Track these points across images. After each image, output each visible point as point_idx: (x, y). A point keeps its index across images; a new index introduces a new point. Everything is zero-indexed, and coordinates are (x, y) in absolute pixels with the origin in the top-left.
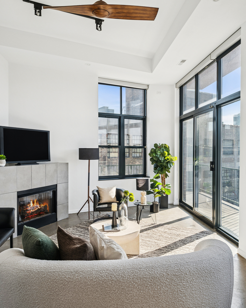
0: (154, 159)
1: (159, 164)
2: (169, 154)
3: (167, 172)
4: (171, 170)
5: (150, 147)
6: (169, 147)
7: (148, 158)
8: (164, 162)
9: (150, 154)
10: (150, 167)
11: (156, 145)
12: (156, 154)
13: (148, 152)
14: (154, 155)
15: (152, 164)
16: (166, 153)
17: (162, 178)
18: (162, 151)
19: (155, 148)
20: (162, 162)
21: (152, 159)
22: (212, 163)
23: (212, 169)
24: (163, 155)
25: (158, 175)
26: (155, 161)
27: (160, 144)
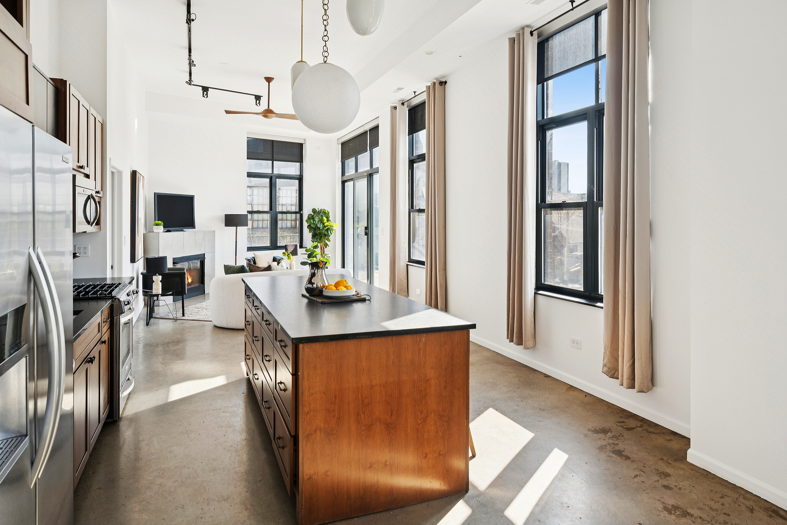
0: (312, 226)
1: (318, 232)
2: (328, 221)
3: (326, 241)
4: (331, 238)
5: (307, 212)
6: (328, 212)
7: (305, 225)
8: (323, 229)
9: (307, 221)
10: (307, 235)
11: (314, 211)
12: (314, 220)
13: (305, 218)
14: (312, 221)
15: (310, 232)
16: (325, 219)
17: (321, 247)
18: (320, 217)
19: (313, 214)
20: (321, 229)
21: (309, 227)
22: (366, 228)
23: (366, 234)
24: (321, 221)
25: (316, 244)
26: (313, 228)
27: (318, 209)
